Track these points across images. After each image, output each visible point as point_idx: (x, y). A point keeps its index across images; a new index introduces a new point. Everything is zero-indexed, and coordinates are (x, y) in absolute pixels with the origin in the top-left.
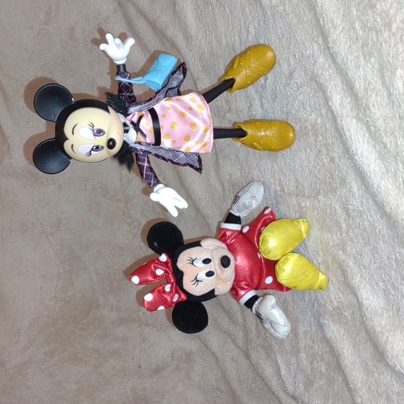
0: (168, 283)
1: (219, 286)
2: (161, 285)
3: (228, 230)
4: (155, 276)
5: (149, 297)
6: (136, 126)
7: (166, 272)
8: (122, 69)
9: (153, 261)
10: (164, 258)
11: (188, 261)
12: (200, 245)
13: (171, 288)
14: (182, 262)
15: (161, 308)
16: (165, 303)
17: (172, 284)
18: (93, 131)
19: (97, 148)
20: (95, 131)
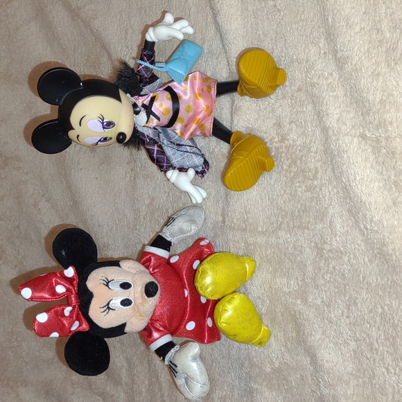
0: (69, 305)
1: (134, 320)
2: (60, 306)
3: (154, 255)
4: (54, 293)
5: (42, 318)
6: (148, 109)
7: (68, 290)
9: (54, 274)
10: (70, 272)
11: (102, 282)
12: (119, 266)
14: (94, 281)
15: (55, 335)
16: (61, 329)
17: (74, 307)
19: (105, 139)
20: (105, 124)
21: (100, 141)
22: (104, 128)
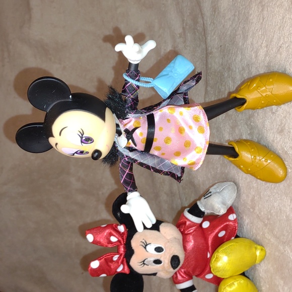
0: (118, 253)
5: (95, 264)
6: (129, 134)
8: (132, 69)
11: (142, 244)
12: (159, 229)
13: (119, 258)
15: (104, 275)
17: (121, 255)
18: (82, 138)
19: (82, 152)
20: (84, 138)
21: (76, 153)
22: (82, 142)
